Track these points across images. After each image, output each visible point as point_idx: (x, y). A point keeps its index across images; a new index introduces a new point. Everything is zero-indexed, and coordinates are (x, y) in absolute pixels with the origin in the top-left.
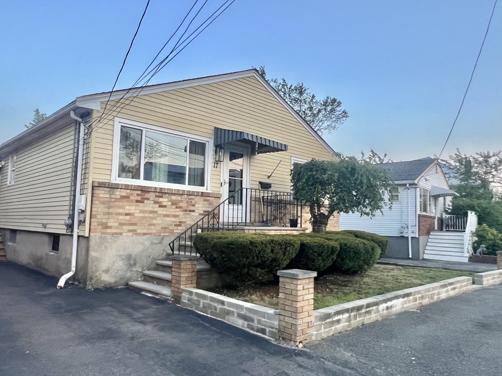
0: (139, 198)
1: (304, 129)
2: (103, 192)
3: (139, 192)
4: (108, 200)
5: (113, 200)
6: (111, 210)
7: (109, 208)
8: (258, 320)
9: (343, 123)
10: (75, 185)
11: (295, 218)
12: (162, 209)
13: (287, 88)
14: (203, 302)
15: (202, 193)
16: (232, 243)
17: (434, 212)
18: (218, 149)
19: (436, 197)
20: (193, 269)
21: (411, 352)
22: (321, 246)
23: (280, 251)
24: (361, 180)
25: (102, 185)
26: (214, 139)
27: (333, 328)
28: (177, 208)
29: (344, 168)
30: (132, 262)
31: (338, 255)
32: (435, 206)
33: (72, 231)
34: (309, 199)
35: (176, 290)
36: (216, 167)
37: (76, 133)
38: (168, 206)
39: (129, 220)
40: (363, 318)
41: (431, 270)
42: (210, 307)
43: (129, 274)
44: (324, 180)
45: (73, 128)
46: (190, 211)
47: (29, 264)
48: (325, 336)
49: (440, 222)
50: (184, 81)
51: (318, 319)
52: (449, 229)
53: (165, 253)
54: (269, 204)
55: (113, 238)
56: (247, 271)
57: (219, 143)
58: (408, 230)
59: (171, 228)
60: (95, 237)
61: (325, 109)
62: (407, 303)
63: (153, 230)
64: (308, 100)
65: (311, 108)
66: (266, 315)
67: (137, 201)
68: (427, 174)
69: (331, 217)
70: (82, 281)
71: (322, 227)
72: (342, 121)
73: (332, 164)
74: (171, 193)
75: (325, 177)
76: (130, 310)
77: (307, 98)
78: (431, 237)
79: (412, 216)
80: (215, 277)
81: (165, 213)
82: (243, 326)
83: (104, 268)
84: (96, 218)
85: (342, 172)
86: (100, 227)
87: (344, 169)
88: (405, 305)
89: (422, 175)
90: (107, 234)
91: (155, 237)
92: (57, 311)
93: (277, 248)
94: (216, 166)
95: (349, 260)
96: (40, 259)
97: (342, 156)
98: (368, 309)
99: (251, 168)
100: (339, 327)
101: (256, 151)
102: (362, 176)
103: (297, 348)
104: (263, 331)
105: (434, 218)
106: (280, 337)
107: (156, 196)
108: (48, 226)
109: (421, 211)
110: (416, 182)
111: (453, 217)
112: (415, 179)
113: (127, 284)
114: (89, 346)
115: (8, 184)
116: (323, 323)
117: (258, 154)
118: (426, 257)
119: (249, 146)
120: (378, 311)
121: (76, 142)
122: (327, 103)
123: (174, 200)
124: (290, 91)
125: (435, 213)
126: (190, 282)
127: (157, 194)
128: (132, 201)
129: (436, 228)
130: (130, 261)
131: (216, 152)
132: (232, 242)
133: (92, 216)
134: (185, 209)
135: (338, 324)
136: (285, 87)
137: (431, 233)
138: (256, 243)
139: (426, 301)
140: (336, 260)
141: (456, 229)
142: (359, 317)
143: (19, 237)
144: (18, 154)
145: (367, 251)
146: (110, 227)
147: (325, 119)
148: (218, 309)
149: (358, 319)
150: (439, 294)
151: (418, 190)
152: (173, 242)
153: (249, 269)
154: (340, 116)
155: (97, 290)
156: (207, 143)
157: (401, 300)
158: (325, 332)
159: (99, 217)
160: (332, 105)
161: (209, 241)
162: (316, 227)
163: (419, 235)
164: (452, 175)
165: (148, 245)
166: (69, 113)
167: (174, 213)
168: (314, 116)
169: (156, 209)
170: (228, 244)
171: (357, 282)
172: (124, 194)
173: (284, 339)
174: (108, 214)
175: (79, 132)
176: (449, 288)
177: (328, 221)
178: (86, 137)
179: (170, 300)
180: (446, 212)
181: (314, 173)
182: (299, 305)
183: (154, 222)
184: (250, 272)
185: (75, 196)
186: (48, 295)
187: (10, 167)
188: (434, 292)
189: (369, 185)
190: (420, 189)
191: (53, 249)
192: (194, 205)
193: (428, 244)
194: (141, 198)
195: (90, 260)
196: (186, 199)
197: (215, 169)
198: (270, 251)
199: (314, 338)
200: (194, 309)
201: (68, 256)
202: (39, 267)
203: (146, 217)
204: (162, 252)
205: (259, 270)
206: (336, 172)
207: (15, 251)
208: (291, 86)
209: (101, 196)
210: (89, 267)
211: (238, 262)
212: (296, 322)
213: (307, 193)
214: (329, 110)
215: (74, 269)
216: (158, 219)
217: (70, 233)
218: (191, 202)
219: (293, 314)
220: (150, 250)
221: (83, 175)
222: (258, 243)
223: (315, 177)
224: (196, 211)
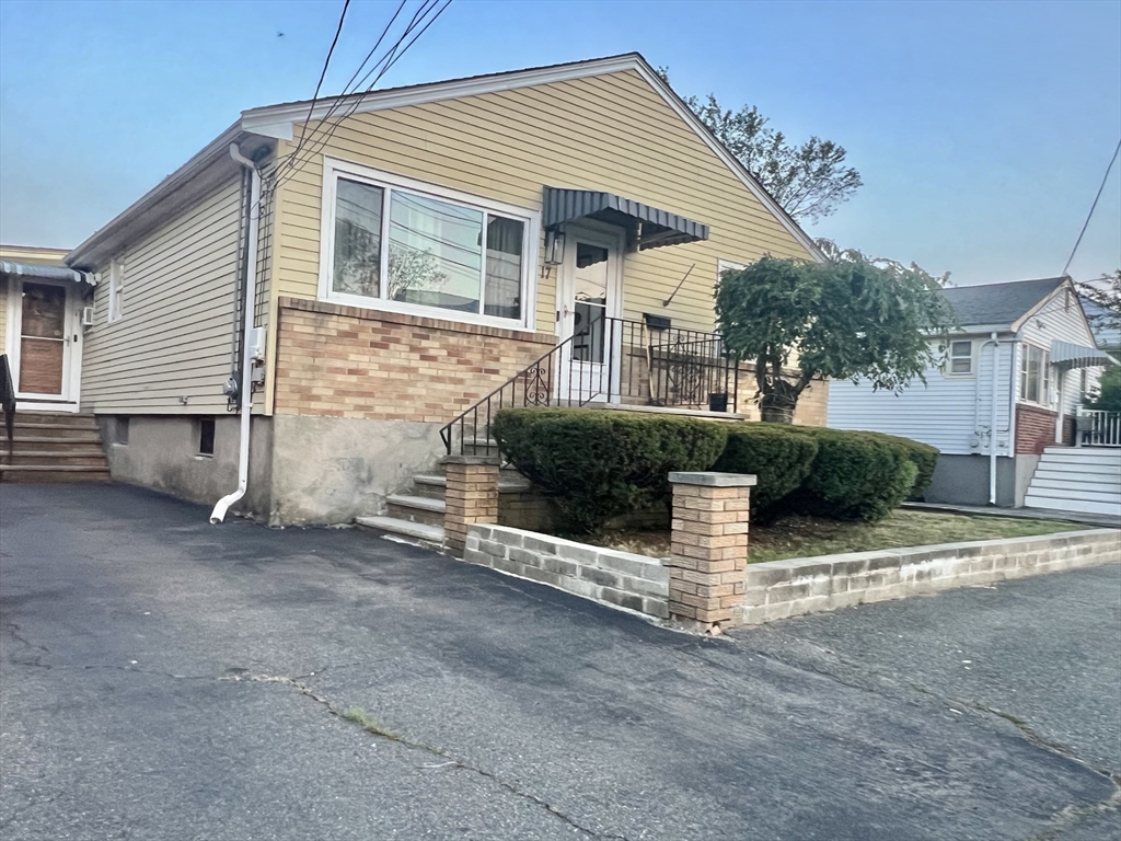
0: (378, 338)
1: (750, 196)
2: (301, 321)
3: (379, 325)
4: (312, 338)
5: (323, 339)
6: (318, 361)
7: (314, 357)
8: (625, 579)
9: (848, 200)
10: (243, 308)
11: (723, 392)
12: (426, 363)
13: (719, 117)
14: (512, 551)
15: (515, 332)
16: (574, 426)
17: (1057, 401)
18: (552, 234)
19: (1063, 367)
20: (493, 485)
21: (964, 652)
22: (775, 441)
23: (681, 447)
24: (875, 303)
25: (297, 306)
26: (543, 212)
27: (792, 602)
28: (459, 362)
29: (838, 276)
30: (364, 475)
31: (815, 466)
32: (1060, 388)
33: (239, 407)
34: (753, 346)
35: (455, 527)
36: (547, 277)
37: (243, 197)
38: (440, 358)
39: (356, 385)
40: (861, 590)
41: (1036, 523)
42: (525, 558)
43: (357, 500)
44: (791, 304)
45: (238, 186)
46: (488, 371)
47: (156, 484)
48: (772, 618)
49: (1068, 425)
50: (475, 77)
51: (757, 580)
52: (1090, 442)
53: (434, 460)
54: (663, 364)
55: (323, 420)
56: (606, 489)
57: (552, 222)
58: (990, 440)
59: (446, 406)
60: (285, 418)
61: (807, 169)
62: (967, 571)
63: (409, 408)
64: (767, 147)
65: (774, 166)
66: (643, 568)
67: (374, 345)
68: (1042, 311)
69: (805, 393)
70: (259, 510)
71: (782, 412)
72: (846, 196)
73: (809, 267)
74: (446, 329)
75: (793, 295)
76: (357, 563)
77: (764, 141)
78: (1044, 457)
79: (1001, 408)
80: (538, 507)
81: (433, 372)
82: (594, 594)
83: (306, 484)
84: (286, 376)
85: (833, 286)
86: (297, 396)
87: (838, 279)
88: (963, 575)
89: (1030, 313)
90: (309, 410)
91: (412, 424)
92: (206, 556)
93: (675, 439)
94: (546, 274)
95: (840, 478)
96: (177, 471)
97: (833, 248)
98: (874, 572)
99: (625, 282)
100: (806, 603)
101: (639, 242)
102: (877, 291)
103: (706, 635)
104: (636, 603)
105: (1056, 415)
106: (671, 613)
107: (415, 335)
108: (190, 401)
109: (1023, 396)
110: (1014, 328)
111: (1103, 414)
112: (1013, 322)
113: (354, 521)
114: (268, 610)
115: (110, 321)
116: (769, 588)
117: (642, 249)
118: (1030, 502)
119: (621, 231)
120: (898, 579)
121: (244, 214)
122: (811, 152)
123: (453, 346)
124: (725, 125)
125: (1059, 404)
126: (483, 512)
127: (417, 331)
128: (363, 344)
129: (1059, 439)
130: (362, 473)
131: (546, 244)
132: (574, 423)
133: (279, 373)
134: (477, 365)
135: (801, 597)
136: (715, 116)
137: (1046, 450)
138: (627, 426)
139: (1013, 572)
140: (809, 479)
141: (1108, 442)
142: (853, 588)
143: (134, 430)
144: (128, 253)
145: (883, 463)
146: (317, 398)
147: (804, 190)
148: (542, 561)
149: (850, 591)
150: (1046, 558)
151: (1019, 346)
152: (449, 427)
153: (611, 485)
154: (842, 184)
155: (291, 529)
156: (526, 222)
157: (954, 561)
158: (771, 611)
159: (292, 374)
160: (823, 158)
161: (525, 422)
162: (769, 413)
163: (1016, 451)
164: (1107, 321)
165: (398, 441)
166: (228, 151)
167: (453, 375)
168: (781, 183)
169: (413, 364)
170: (566, 427)
171: (856, 534)
172: (346, 328)
173: (680, 617)
174: (314, 369)
175: (250, 191)
176: (1073, 548)
177: (796, 399)
178: (263, 202)
179: (442, 550)
180: (1086, 403)
181: (768, 287)
182: (713, 543)
183: (411, 391)
184: (615, 492)
185: (242, 332)
186: (191, 533)
187: (111, 285)
188: (1034, 553)
189: (894, 314)
190: (1025, 347)
191: (202, 451)
192: (497, 360)
193: (1038, 474)
194: (384, 339)
195: (275, 467)
196: (479, 344)
197: (544, 281)
198: (658, 445)
199: (745, 619)
200: (491, 566)
201: (232, 460)
202: (174, 488)
203: (393, 380)
204: (427, 457)
205: (634, 487)
206: (816, 285)
207: (127, 460)
208: (729, 113)
209: (296, 329)
210: (274, 480)
211: (587, 468)
212: (707, 580)
213: (749, 333)
214: (815, 170)
215: (243, 485)
216: (419, 384)
217: (234, 412)
218: (491, 351)
219: (701, 562)
220: (402, 453)
221: (259, 285)
222: (633, 427)
223: (769, 296)
224: (502, 372)
